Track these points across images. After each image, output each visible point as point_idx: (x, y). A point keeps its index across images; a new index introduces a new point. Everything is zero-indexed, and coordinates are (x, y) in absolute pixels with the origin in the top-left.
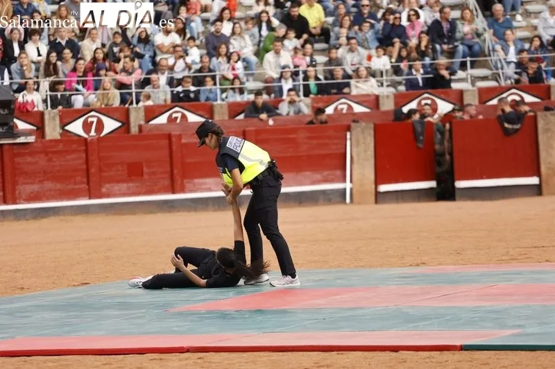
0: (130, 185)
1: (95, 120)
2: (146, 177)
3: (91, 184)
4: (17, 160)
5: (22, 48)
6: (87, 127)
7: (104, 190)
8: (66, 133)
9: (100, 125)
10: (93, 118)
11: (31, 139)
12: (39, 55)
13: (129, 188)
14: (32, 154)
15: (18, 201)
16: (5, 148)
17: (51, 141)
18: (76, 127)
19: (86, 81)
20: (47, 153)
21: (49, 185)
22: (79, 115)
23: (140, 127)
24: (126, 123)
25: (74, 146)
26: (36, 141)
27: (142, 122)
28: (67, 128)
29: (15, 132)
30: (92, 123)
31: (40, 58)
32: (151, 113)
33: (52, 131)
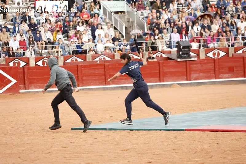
0: (229, 74)
1: (217, 52)
2: (235, 72)
3: (216, 74)
4: (191, 66)
5: (192, 28)
6: (214, 54)
7: (220, 76)
8: (207, 57)
9: (219, 54)
10: (216, 51)
11: (196, 59)
12: (198, 30)
13: (229, 75)
14: (196, 64)
15: (191, 80)
16: (187, 62)
17: (202, 59)
18: (210, 55)
19: (214, 39)
20: (201, 64)
21: (201, 74)
22: (211, 51)
23: (233, 54)
24: (227, 53)
25: (210, 61)
26: (198, 60)
27: (233, 53)
28: (207, 55)
29: (191, 56)
30: (216, 53)
31: (198, 31)
32: (237, 50)
33: (202, 56)
